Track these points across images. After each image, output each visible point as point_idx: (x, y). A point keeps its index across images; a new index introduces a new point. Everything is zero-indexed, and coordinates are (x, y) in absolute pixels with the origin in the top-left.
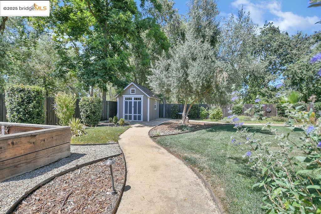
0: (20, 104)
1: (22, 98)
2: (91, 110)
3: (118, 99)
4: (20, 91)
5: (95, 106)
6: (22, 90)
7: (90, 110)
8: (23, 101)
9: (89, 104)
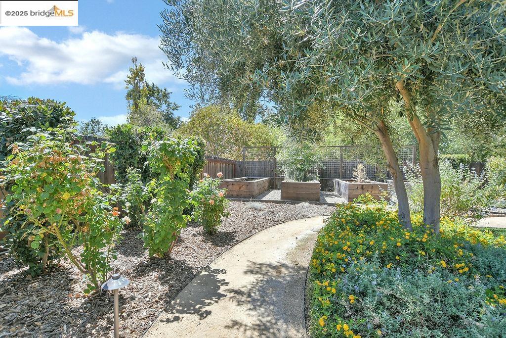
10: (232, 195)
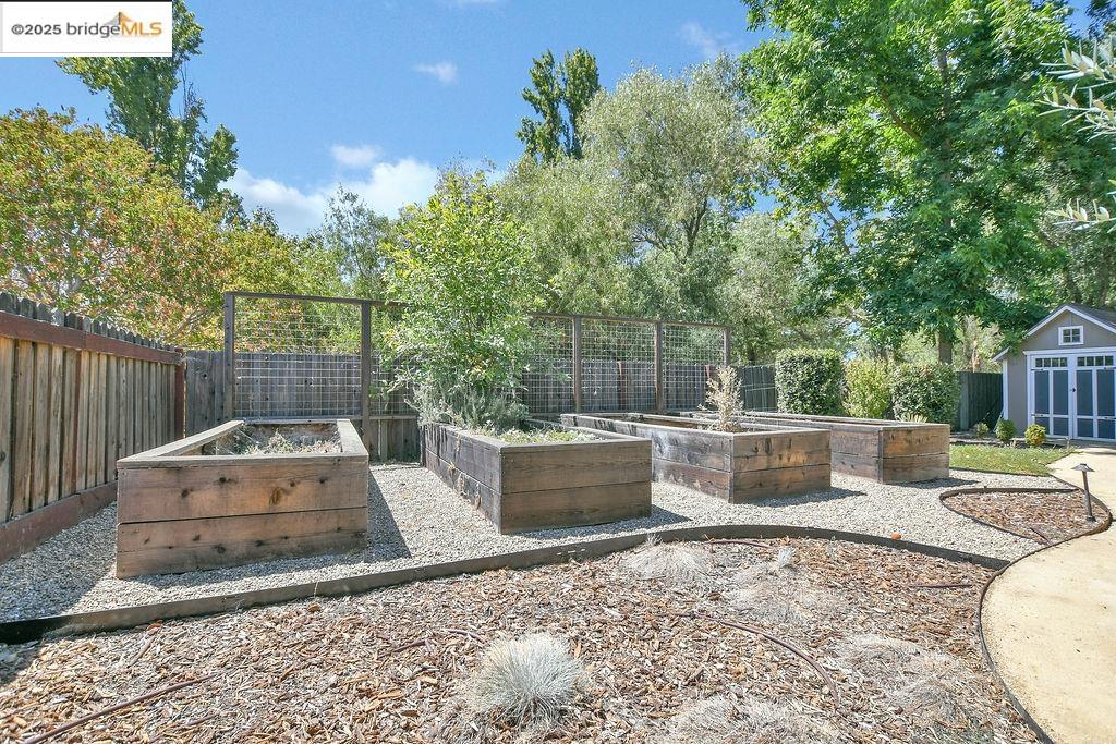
0: (805, 385)
1: (809, 374)
2: (927, 398)
3: (1005, 364)
4: (806, 361)
5: (938, 388)
6: (808, 360)
7: (924, 400)
8: (810, 380)
9: (921, 383)
10: (221, 549)
